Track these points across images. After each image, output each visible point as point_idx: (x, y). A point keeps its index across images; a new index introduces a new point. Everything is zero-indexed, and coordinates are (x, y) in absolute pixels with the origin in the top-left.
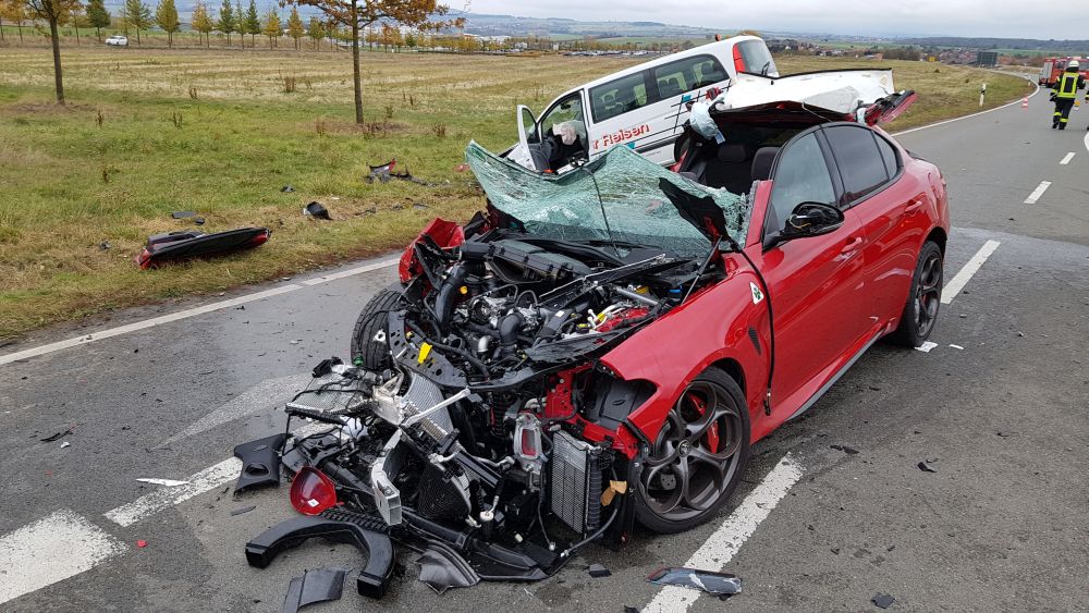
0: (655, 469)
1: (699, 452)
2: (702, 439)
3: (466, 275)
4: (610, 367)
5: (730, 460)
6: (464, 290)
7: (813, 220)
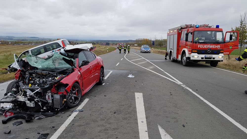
0: (69, 98)
1: (75, 95)
2: (75, 94)
3: (30, 76)
4: (62, 82)
5: (79, 96)
6: (30, 79)
7: (85, 63)
